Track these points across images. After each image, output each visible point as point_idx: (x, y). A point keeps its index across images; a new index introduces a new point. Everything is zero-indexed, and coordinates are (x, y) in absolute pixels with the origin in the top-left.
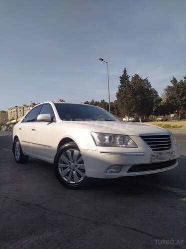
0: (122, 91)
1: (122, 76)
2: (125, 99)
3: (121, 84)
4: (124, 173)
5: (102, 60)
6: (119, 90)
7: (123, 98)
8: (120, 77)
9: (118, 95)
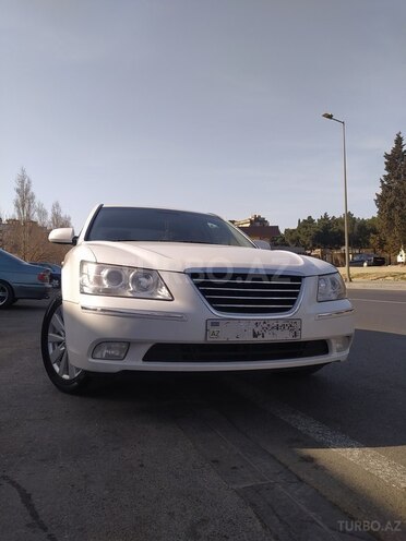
0: (390, 188)
1: (389, 153)
2: (398, 208)
3: (387, 173)
4: (135, 362)
5: (330, 117)
6: (383, 186)
7: (392, 206)
8: (387, 156)
9: (381, 200)
